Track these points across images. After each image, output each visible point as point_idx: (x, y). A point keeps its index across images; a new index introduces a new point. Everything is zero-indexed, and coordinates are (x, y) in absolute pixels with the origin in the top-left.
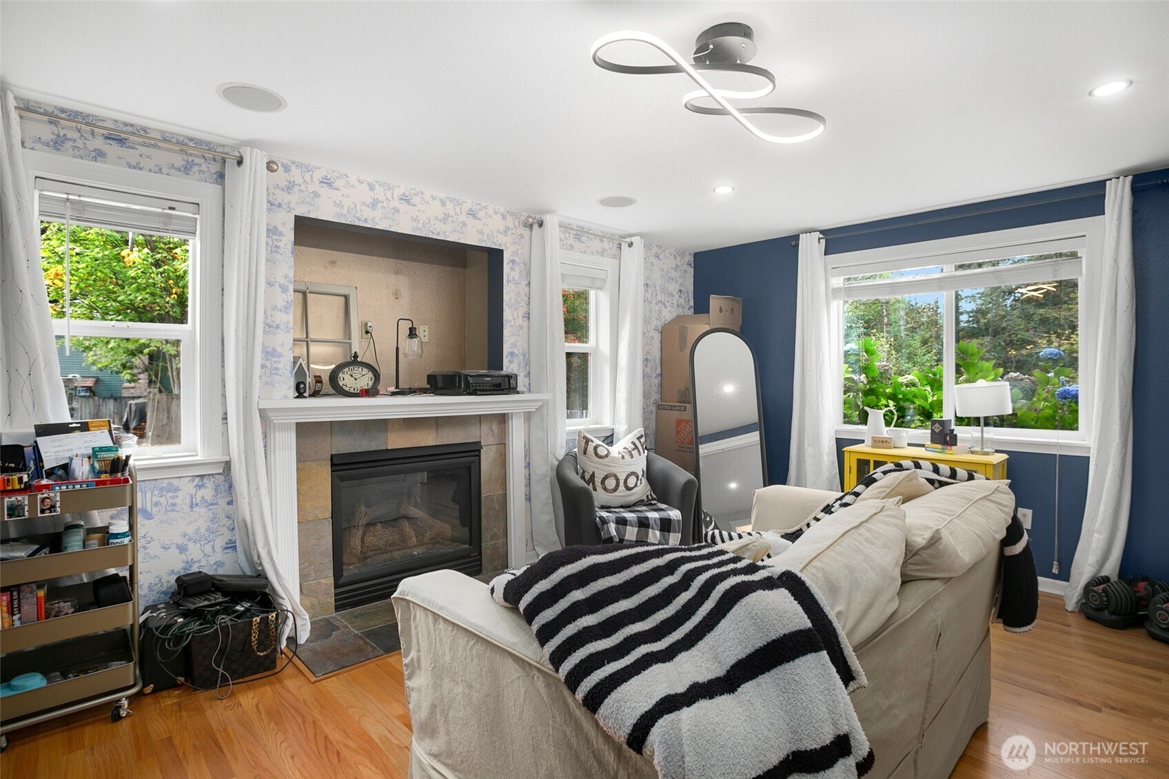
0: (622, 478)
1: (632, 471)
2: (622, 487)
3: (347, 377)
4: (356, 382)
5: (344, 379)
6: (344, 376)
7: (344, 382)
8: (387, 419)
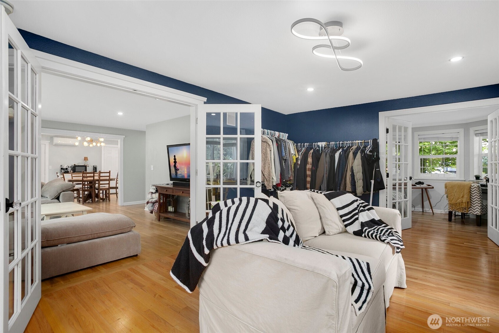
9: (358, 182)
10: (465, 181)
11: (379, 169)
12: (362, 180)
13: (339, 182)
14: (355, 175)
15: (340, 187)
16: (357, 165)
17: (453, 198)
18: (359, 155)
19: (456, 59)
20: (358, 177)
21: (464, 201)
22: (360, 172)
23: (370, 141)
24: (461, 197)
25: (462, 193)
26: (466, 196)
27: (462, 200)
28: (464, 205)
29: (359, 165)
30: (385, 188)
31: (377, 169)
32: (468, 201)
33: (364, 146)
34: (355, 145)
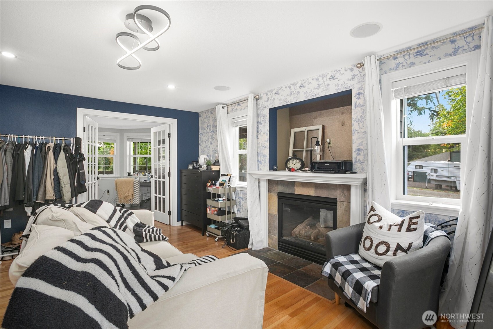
0: (375, 243)
1: (385, 241)
2: (373, 250)
3: (291, 163)
4: (294, 165)
5: (290, 164)
6: (290, 163)
7: (290, 166)
8: (295, 181)
9: (65, 187)
10: (120, 177)
11: (83, 171)
12: (69, 185)
13: (35, 190)
14: (61, 178)
15: (37, 196)
16: (63, 167)
17: (122, 193)
18: (62, 155)
19: (171, 87)
20: (65, 181)
21: (130, 194)
22: (66, 175)
23: (72, 139)
24: (127, 191)
25: (128, 188)
26: (131, 190)
27: (129, 194)
28: (130, 198)
29: (64, 167)
30: (87, 191)
31: (81, 171)
32: (133, 193)
33: (65, 144)
34: (52, 142)
